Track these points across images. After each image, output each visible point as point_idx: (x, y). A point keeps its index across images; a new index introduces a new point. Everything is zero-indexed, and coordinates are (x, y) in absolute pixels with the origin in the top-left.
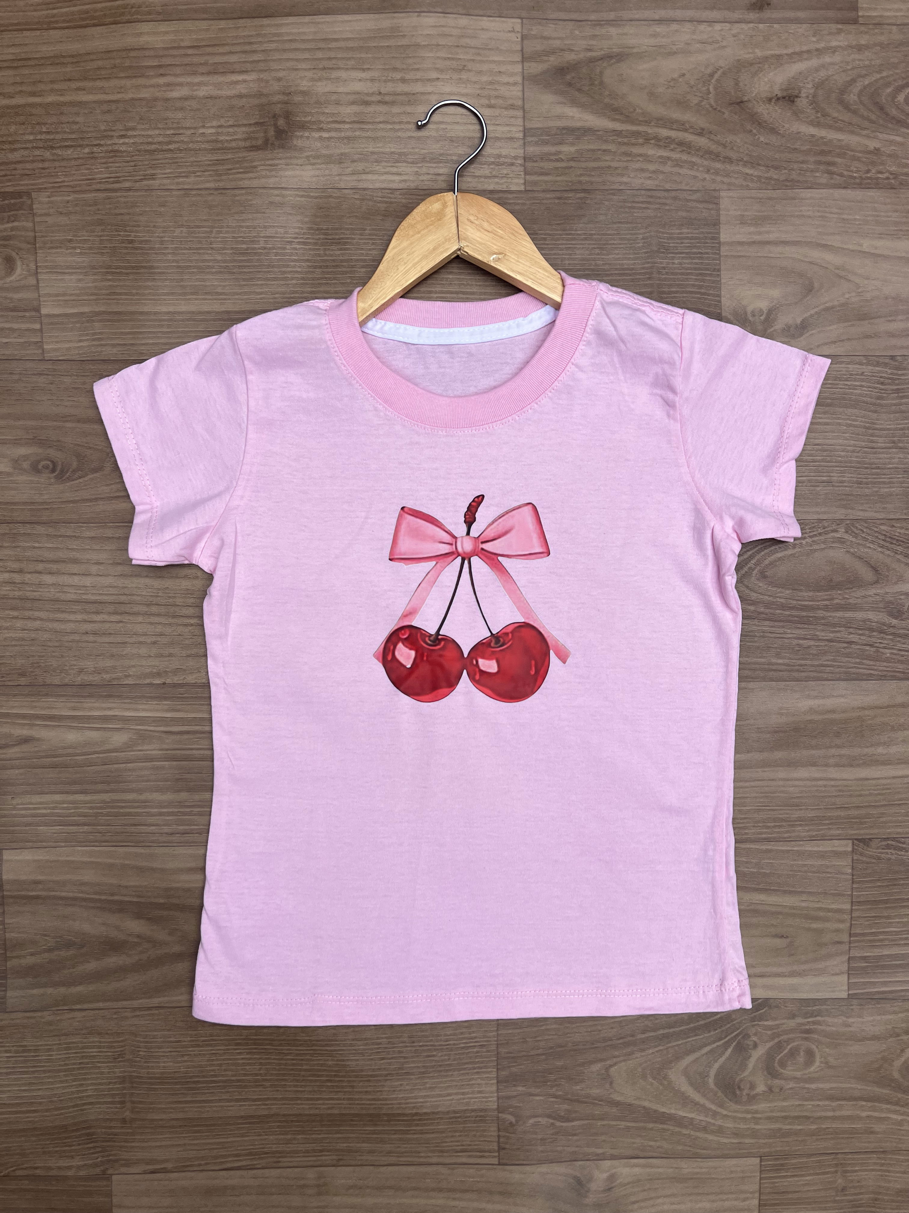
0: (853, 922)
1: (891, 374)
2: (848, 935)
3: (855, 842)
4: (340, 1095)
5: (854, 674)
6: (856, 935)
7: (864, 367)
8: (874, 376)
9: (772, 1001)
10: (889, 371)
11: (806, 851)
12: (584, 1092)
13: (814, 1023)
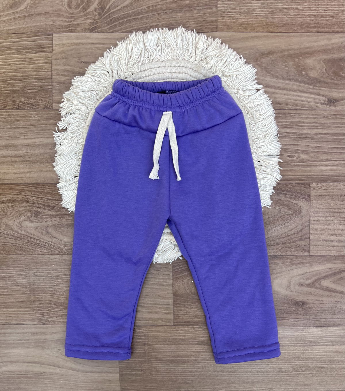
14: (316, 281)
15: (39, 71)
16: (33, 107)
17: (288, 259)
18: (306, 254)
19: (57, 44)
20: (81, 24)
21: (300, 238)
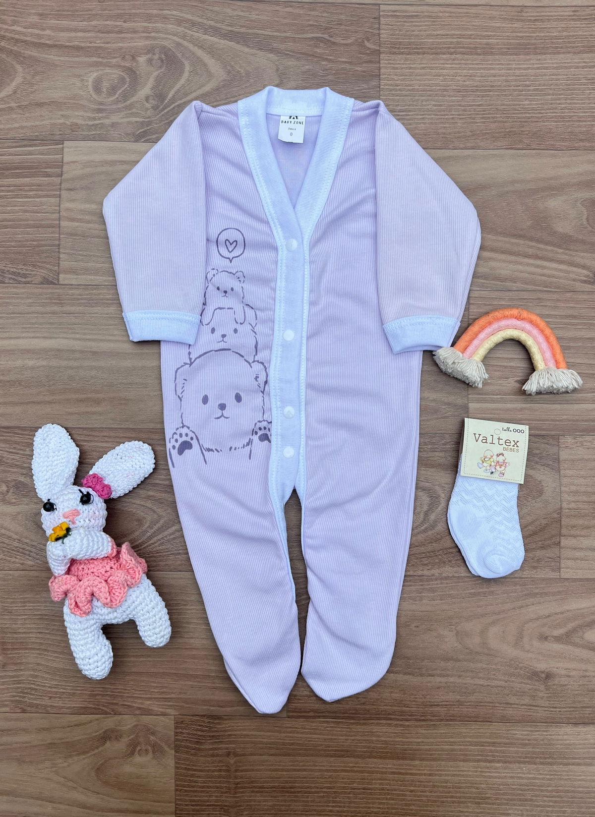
14: (574, 630)
15: (34, 213)
16: (20, 278)
17: (516, 584)
18: (553, 575)
19: (72, 162)
20: (118, 123)
21: (540, 543)
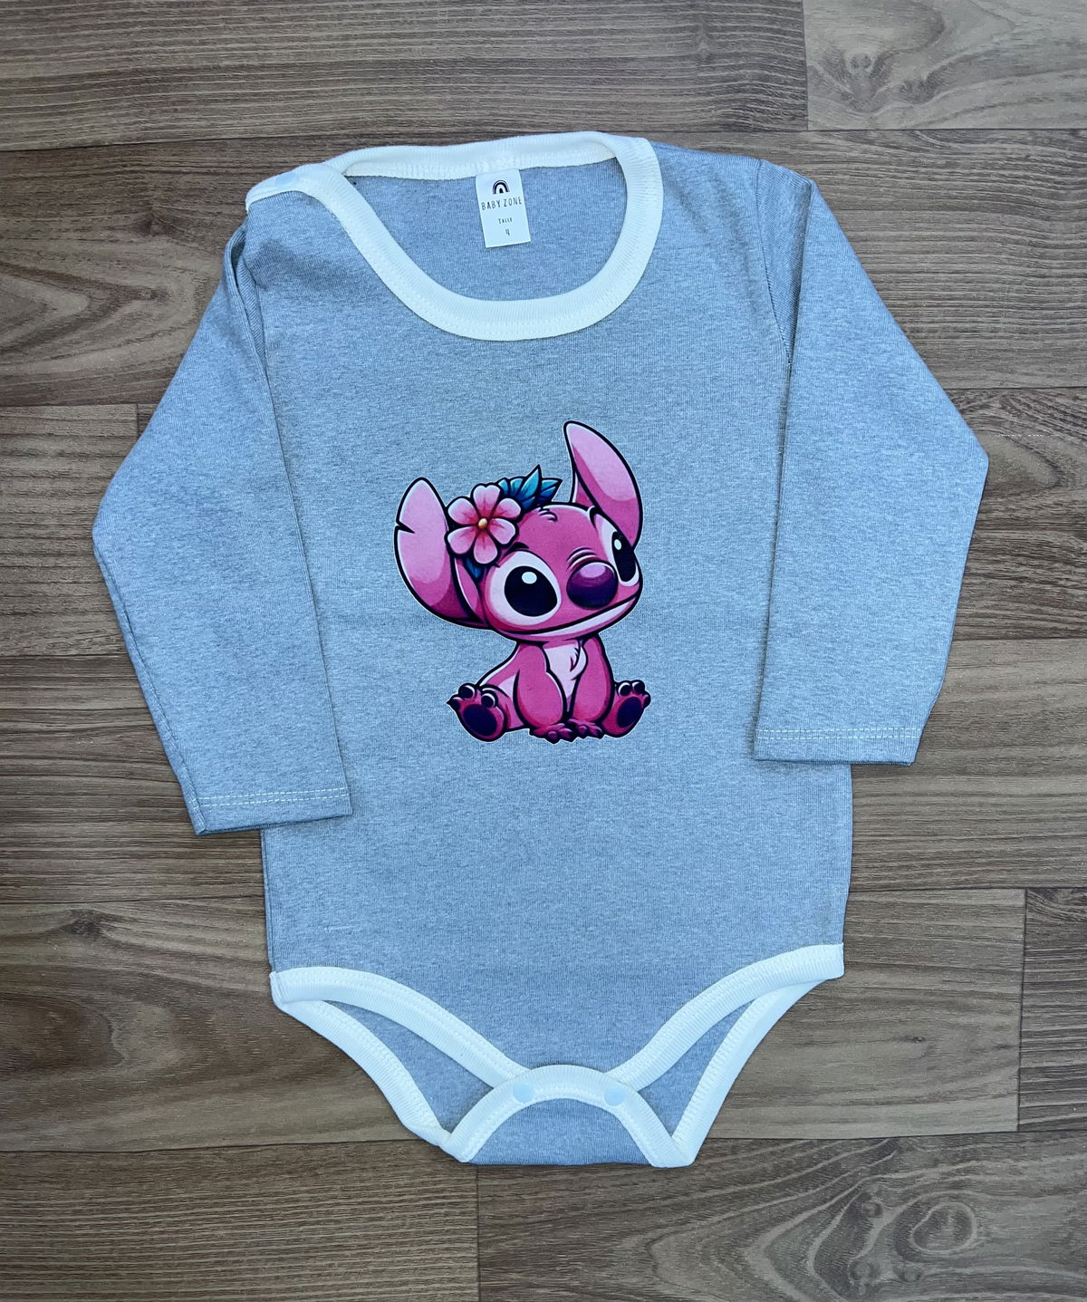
0: (1025, 1015)
1: (1072, 158)
2: (1017, 1034)
3: (1030, 892)
4: (237, 1286)
5: (1029, 628)
6: (1030, 1035)
7: (1029, 147)
8: (1047, 162)
9: (902, 1141)
10: (1070, 154)
11: (950, 905)
12: (613, 1282)
13: (967, 1171)
